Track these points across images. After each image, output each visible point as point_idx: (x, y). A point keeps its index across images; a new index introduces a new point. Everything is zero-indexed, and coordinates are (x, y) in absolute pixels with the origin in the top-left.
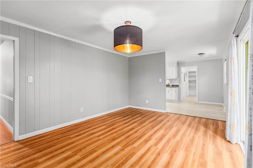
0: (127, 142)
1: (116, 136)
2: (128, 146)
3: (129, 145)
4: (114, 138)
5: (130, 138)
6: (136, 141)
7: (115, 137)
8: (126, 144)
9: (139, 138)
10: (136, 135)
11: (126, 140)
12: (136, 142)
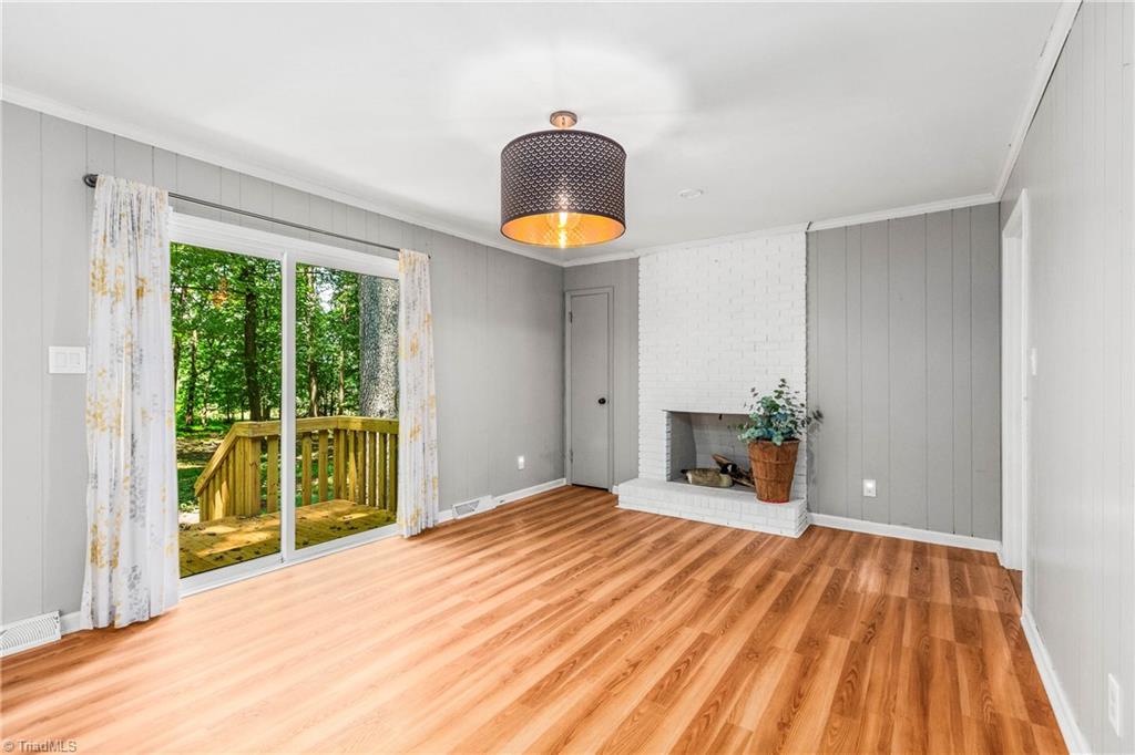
0: (567, 614)
1: (621, 637)
2: (565, 601)
3: (559, 604)
4: (628, 632)
5: (555, 632)
6: (532, 618)
7: (626, 635)
8: (574, 606)
9: (515, 633)
10: (524, 644)
11: (574, 622)
12: (532, 615)
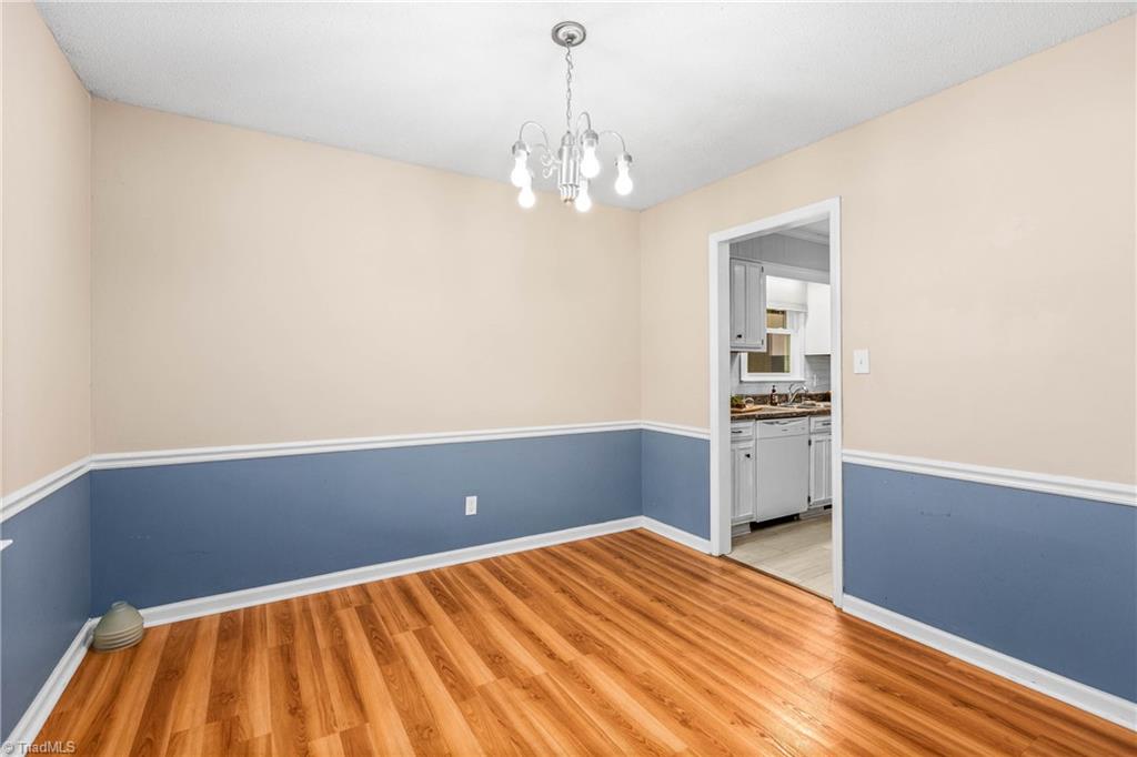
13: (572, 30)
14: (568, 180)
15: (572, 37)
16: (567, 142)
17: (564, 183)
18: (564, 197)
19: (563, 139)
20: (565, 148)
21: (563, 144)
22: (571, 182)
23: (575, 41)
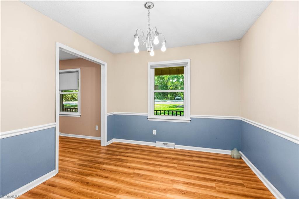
13: (150, 4)
14: (149, 46)
15: (150, 6)
16: (149, 35)
17: (148, 46)
18: (148, 50)
19: (148, 34)
20: (148, 37)
21: (148, 36)
22: (150, 46)
23: (150, 8)
